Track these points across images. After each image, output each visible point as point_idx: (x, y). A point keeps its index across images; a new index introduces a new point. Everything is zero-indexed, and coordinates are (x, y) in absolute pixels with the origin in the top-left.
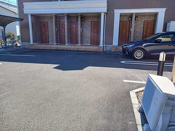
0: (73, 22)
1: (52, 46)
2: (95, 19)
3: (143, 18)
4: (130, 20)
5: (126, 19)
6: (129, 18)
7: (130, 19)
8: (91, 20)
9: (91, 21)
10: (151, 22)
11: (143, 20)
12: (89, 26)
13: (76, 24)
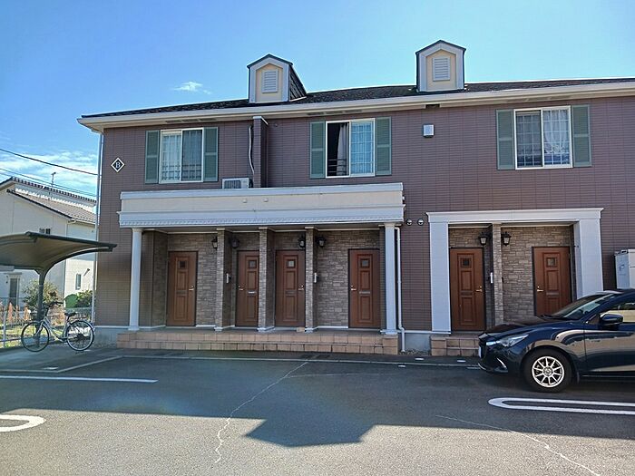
0: (288, 253)
1: (207, 336)
2: (363, 243)
3: (526, 237)
4: (483, 245)
5: (468, 242)
6: (479, 238)
7: (483, 241)
8: (349, 246)
9: (349, 250)
10: (557, 250)
11: (529, 246)
12: (341, 264)
13: (296, 258)
